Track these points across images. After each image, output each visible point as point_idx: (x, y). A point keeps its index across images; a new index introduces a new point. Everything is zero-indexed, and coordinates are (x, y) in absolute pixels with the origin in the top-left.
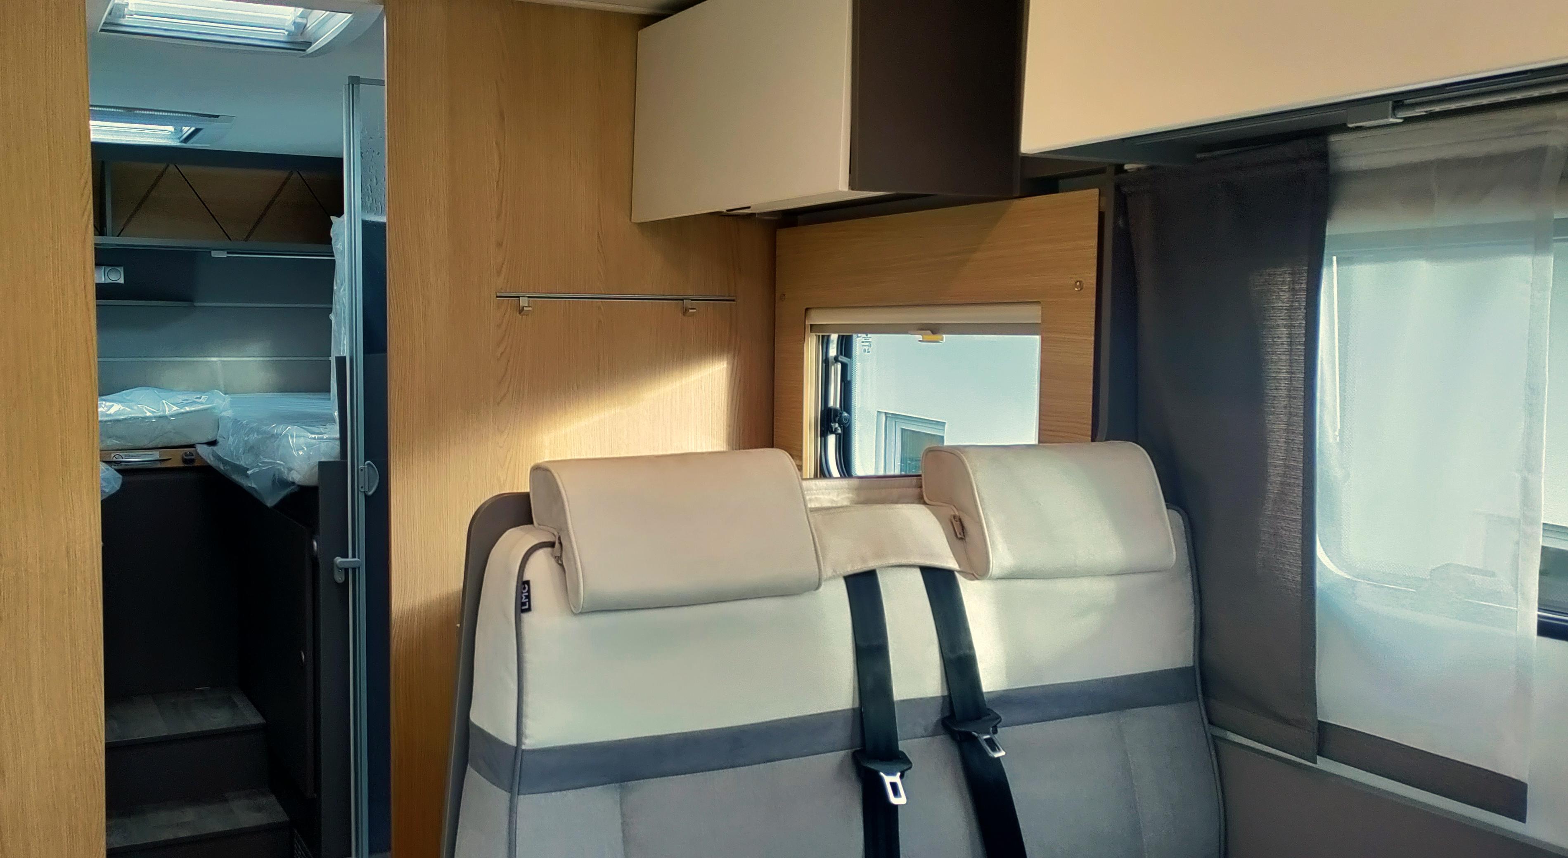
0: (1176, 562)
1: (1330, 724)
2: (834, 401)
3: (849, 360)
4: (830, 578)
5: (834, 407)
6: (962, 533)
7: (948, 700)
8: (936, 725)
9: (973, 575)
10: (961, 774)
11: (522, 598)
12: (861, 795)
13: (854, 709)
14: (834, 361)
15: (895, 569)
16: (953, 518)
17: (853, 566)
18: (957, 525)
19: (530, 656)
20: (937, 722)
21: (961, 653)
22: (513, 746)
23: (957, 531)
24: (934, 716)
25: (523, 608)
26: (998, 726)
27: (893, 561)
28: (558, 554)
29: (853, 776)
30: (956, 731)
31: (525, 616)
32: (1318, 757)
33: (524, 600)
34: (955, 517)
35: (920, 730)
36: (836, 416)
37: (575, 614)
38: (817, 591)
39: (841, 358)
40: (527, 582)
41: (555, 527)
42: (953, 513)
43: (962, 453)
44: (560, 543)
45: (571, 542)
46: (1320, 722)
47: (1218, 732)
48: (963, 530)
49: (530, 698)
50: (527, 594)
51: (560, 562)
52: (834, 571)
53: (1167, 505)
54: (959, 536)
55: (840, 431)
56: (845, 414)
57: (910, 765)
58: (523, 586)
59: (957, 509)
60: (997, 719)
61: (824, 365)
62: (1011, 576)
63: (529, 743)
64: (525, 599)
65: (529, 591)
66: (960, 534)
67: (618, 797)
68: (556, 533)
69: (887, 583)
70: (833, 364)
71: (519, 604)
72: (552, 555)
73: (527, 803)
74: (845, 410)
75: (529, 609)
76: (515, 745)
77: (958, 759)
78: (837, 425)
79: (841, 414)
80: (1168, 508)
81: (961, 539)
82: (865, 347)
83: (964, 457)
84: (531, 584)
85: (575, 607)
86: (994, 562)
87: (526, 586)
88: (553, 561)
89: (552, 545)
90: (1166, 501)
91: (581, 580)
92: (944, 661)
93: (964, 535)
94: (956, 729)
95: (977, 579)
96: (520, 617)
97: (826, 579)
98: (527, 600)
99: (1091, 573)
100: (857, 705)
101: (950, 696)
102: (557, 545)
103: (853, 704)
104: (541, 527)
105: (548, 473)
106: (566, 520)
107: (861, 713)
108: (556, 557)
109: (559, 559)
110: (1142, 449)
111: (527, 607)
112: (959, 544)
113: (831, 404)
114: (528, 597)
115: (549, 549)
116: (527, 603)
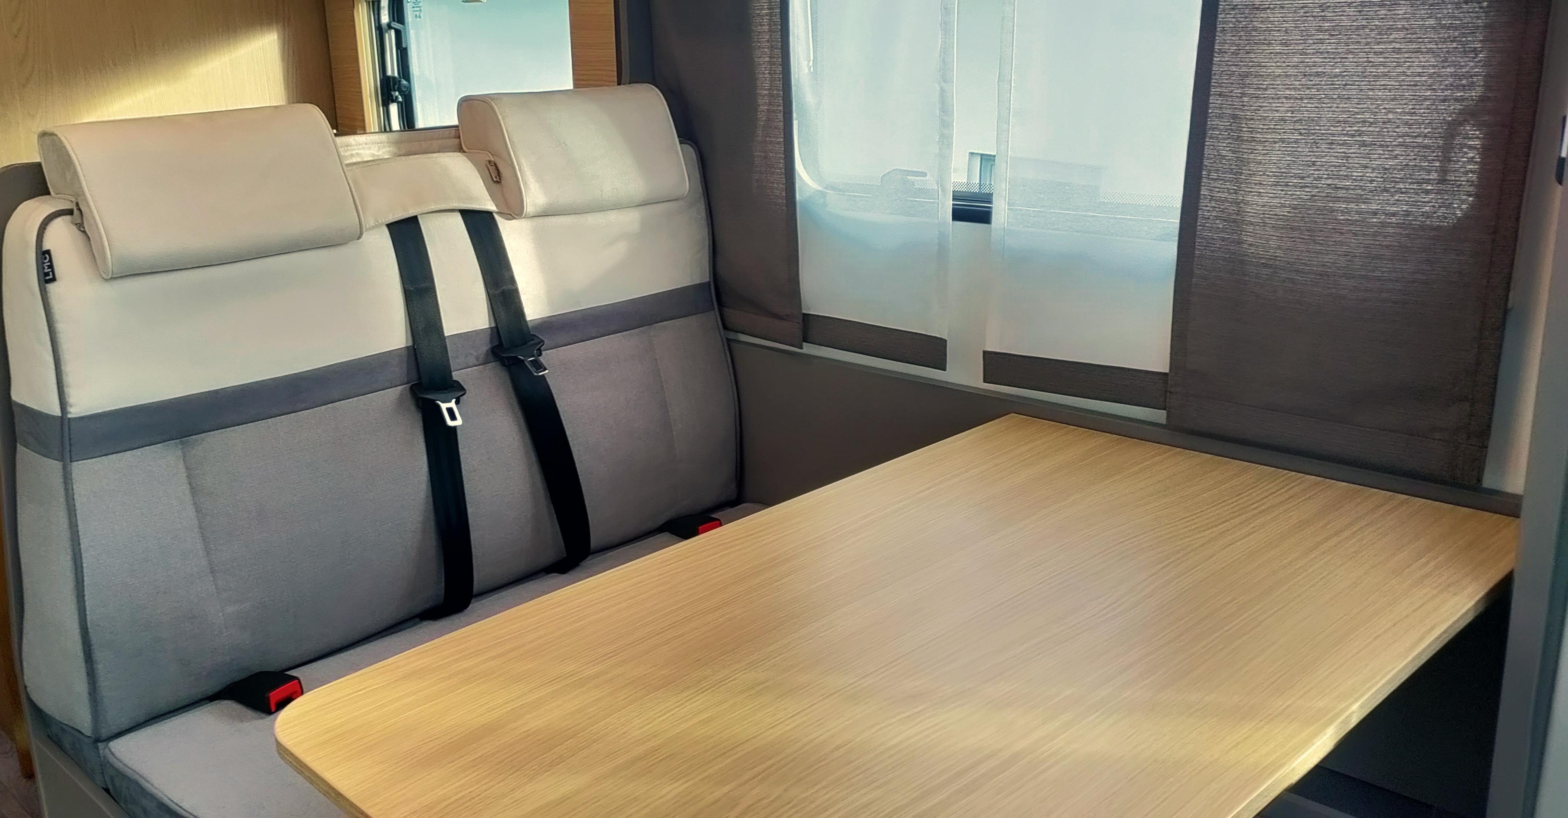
0: (689, 191)
1: (812, 315)
2: (392, 70)
3: (401, 26)
4: (373, 228)
5: (392, 75)
6: (498, 177)
7: (495, 330)
8: (487, 354)
9: (511, 215)
10: (513, 395)
11: (44, 268)
12: (422, 423)
13: (408, 348)
14: (387, 28)
15: (435, 214)
16: (488, 164)
17: (394, 215)
18: (492, 169)
19: (61, 327)
20: (487, 351)
21: (505, 288)
22: (58, 417)
23: (492, 175)
24: (484, 347)
25: (47, 278)
26: (542, 348)
27: (434, 207)
28: (79, 221)
29: (413, 408)
30: (504, 357)
31: (51, 287)
32: (804, 344)
33: (46, 271)
34: (490, 162)
35: (472, 361)
36: (395, 84)
37: (106, 280)
38: (361, 240)
39: (394, 24)
40: (48, 252)
41: (73, 194)
42: (489, 159)
43: (492, 101)
44: (79, 210)
45: (89, 206)
46: (804, 314)
47: (732, 335)
48: (498, 173)
49: (70, 369)
50: (49, 264)
51: (82, 229)
52: (377, 221)
53: (680, 141)
54: (495, 179)
55: (400, 99)
56: (404, 82)
57: (463, 392)
58: (44, 257)
59: (492, 155)
60: (540, 343)
61: (378, 32)
62: (545, 214)
63: (75, 411)
64: (48, 269)
65: (51, 261)
66: (496, 178)
67: (179, 453)
68: (73, 200)
69: (430, 229)
70: (387, 32)
71: (42, 276)
72: (72, 223)
73: (83, 470)
74: (404, 78)
75: (54, 279)
76: (60, 414)
77: (509, 382)
78: (397, 93)
79: (400, 81)
80: (681, 143)
81: (497, 182)
82: (416, 13)
83: (493, 104)
84: (52, 253)
85: (105, 273)
86: (528, 201)
87: (47, 256)
88: (74, 228)
89: (70, 212)
90: (679, 137)
91: (106, 244)
92: (489, 296)
93: (500, 179)
94: (504, 355)
95: (514, 218)
96: (45, 289)
97: (369, 228)
98: (50, 270)
99: (617, 206)
100: (410, 344)
101: (497, 327)
102: (76, 212)
103: (407, 343)
104: (58, 196)
105: (55, 137)
106: (80, 184)
107: (415, 350)
108: (76, 224)
109: (80, 226)
110: (657, 90)
111: (51, 277)
112: (495, 186)
113: (389, 73)
114: (51, 266)
115: (68, 217)
116: (51, 273)
